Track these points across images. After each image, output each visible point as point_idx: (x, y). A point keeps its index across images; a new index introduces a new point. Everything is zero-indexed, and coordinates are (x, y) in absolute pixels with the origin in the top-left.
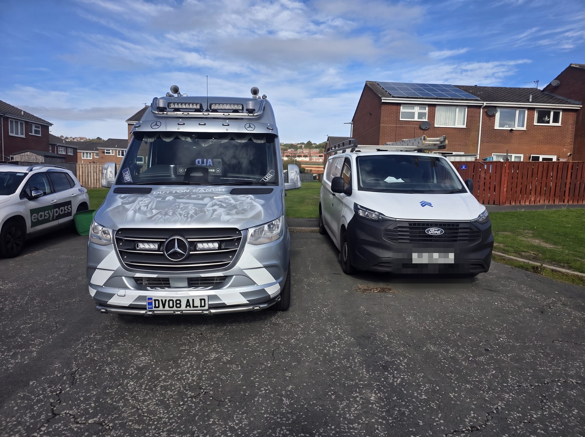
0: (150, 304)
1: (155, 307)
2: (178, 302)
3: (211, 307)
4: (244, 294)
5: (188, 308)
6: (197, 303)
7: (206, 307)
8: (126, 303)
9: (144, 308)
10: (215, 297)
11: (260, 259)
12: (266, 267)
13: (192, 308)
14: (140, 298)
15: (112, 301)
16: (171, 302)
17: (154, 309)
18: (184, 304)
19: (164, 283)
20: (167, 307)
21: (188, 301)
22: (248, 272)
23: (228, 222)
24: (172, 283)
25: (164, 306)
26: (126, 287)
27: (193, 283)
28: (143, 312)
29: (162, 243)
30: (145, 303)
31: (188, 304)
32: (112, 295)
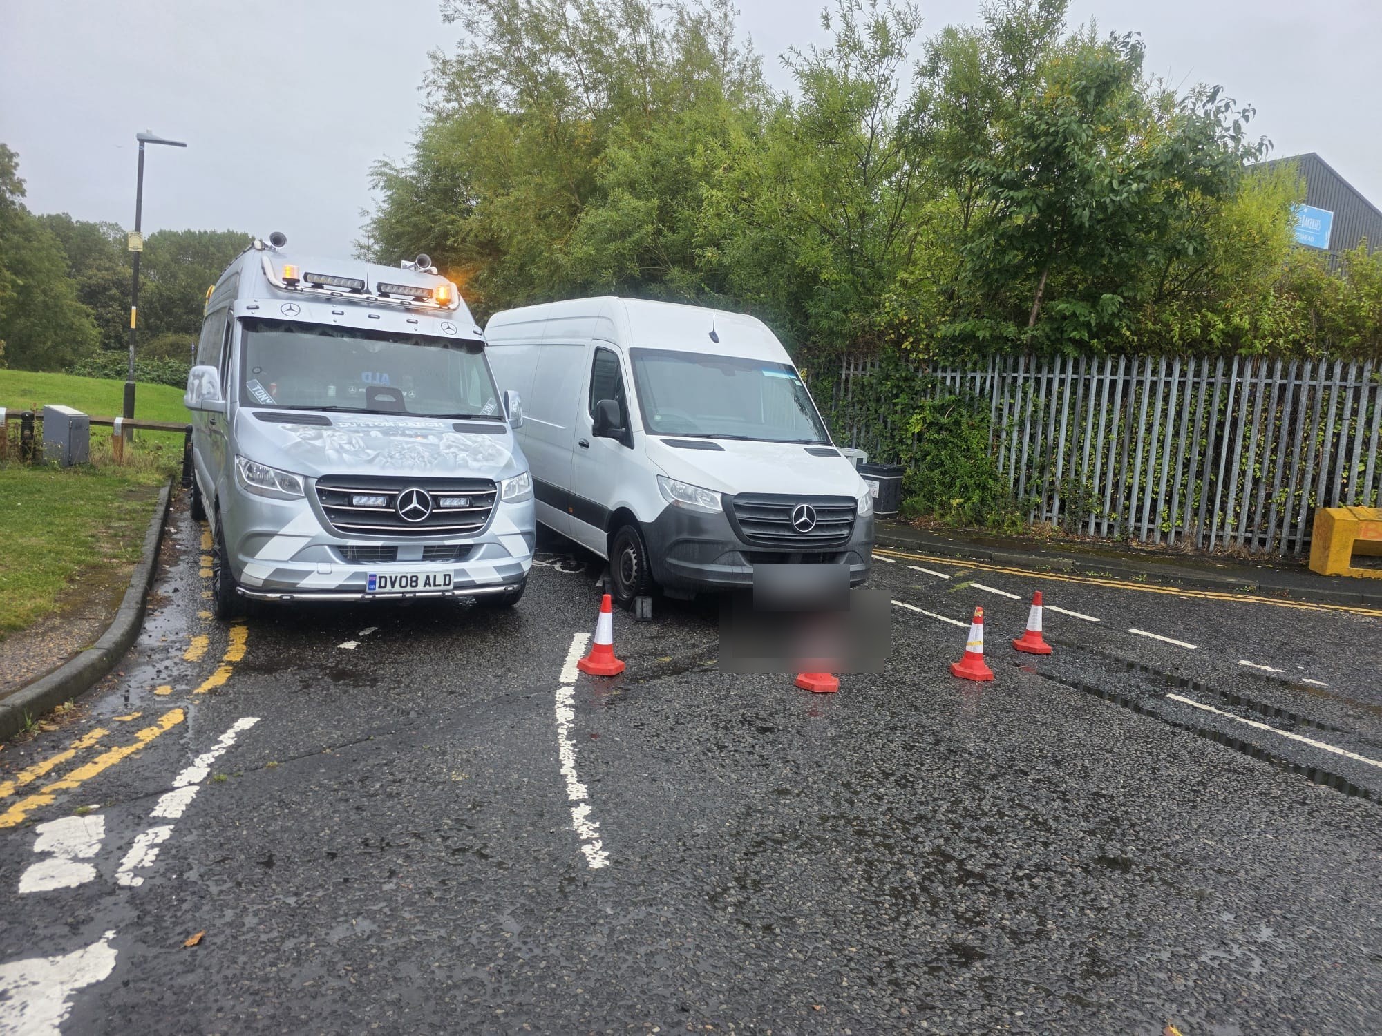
0: (372, 583)
1: (380, 587)
2: (414, 580)
3: (458, 586)
4: (499, 569)
5: (427, 588)
6: (440, 581)
7: (451, 586)
8: (333, 583)
9: (360, 590)
10: (462, 572)
11: (518, 523)
12: (523, 534)
13: (433, 588)
14: (355, 575)
15: (305, 583)
16: (404, 580)
17: (377, 590)
18: (421, 581)
19: (389, 554)
20: (397, 588)
21: (428, 577)
22: (503, 540)
23: (479, 470)
24: (399, 556)
25: (393, 584)
26: (330, 561)
27: (431, 554)
28: (359, 596)
29: (393, 497)
30: (363, 583)
31: (427, 583)
32: (307, 574)
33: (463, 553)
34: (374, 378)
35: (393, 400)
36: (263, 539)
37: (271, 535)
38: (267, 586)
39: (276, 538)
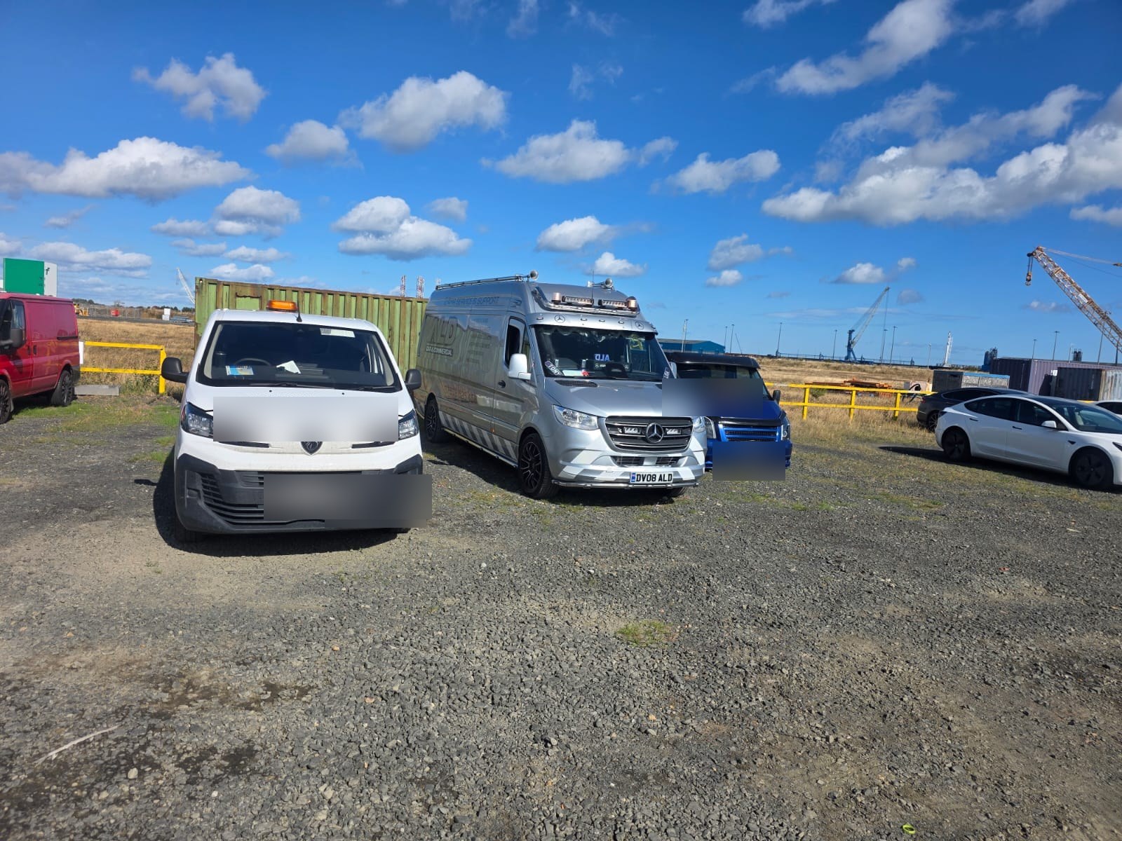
0: (633, 478)
1: (637, 480)
2: (653, 477)
3: (675, 481)
4: (693, 472)
5: (660, 482)
6: (666, 478)
7: (672, 482)
8: (613, 478)
9: (627, 482)
10: (676, 473)
11: (701, 445)
13: (664, 482)
14: (625, 474)
15: (598, 477)
16: (649, 477)
17: (636, 482)
18: (658, 478)
19: (639, 462)
20: (646, 481)
21: (660, 476)
22: (695, 454)
24: (645, 463)
25: (643, 479)
26: (611, 465)
27: (661, 462)
28: (626, 485)
29: (644, 429)
30: (628, 478)
31: (660, 479)
32: (599, 472)
33: (674, 462)
34: (601, 358)
35: (620, 371)
36: (577, 452)
37: (581, 450)
38: (579, 479)
39: (584, 452)
